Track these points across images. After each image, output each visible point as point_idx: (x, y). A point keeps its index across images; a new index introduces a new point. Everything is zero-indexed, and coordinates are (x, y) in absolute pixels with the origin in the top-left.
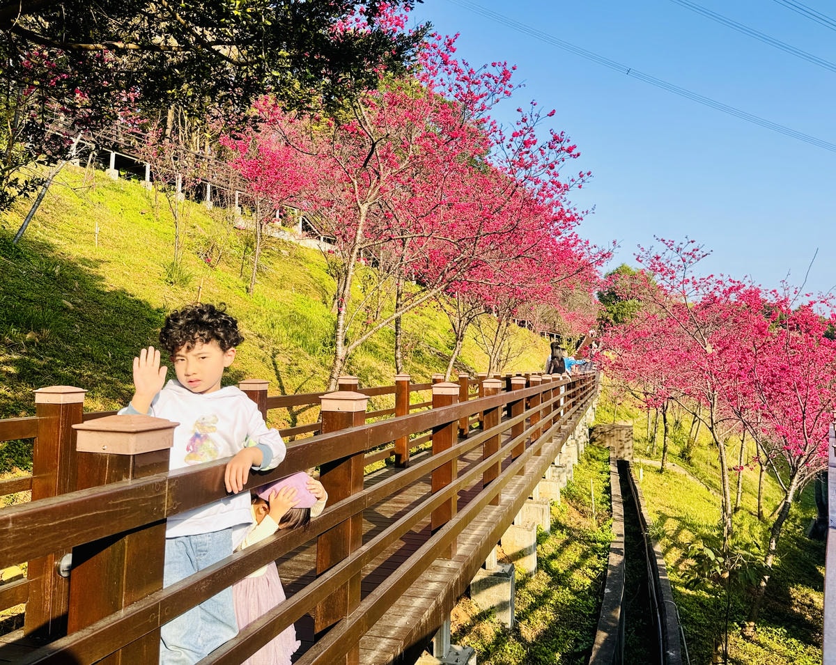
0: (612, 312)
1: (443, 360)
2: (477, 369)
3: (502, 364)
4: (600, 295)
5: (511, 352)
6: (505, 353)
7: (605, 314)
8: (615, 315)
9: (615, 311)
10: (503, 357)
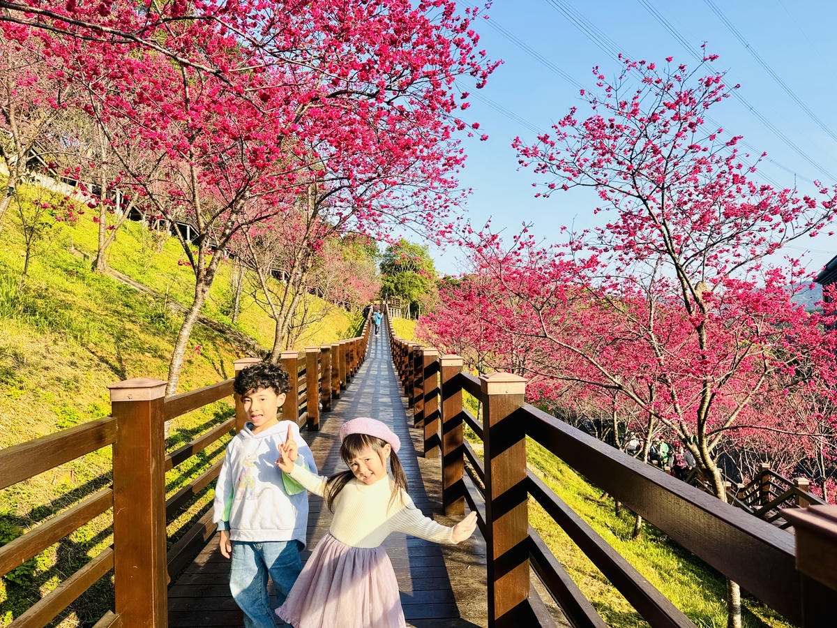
0: (393, 282)
1: (205, 329)
2: (261, 340)
3: (295, 331)
4: (383, 266)
5: (308, 315)
6: (299, 317)
7: (388, 284)
8: (396, 284)
9: (396, 281)
10: (297, 322)
